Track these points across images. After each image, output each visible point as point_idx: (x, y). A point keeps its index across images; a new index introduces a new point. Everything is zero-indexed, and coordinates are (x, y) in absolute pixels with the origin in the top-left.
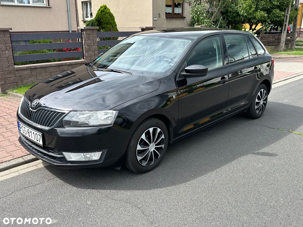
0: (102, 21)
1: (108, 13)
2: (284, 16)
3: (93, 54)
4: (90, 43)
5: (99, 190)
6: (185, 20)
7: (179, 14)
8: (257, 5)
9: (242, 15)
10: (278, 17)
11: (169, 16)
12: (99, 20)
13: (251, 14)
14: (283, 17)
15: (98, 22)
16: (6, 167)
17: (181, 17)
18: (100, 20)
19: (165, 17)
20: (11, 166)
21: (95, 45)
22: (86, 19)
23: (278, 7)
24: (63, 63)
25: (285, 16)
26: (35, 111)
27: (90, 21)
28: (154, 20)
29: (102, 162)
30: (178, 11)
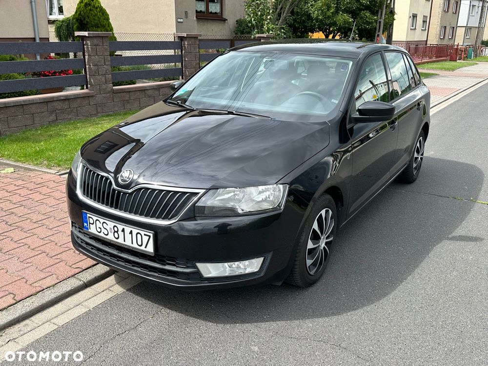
0: (87, 22)
1: (97, 8)
2: (376, 21)
3: (103, 79)
4: (99, 61)
5: (255, 324)
6: (226, 24)
7: (216, 13)
8: (337, 4)
9: (317, 19)
10: (368, 23)
11: (202, 17)
12: (81, 20)
13: (329, 17)
14: (375, 24)
15: (79, 23)
16: (55, 298)
17: (219, 18)
18: (84, 19)
19: (195, 18)
20: (62, 295)
21: (107, 63)
22: (52, 18)
23: (367, 8)
24: (53, 97)
25: (378, 23)
26: (130, 191)
27: (63, 21)
28: (178, 22)
29: (262, 274)
30: (214, 8)
